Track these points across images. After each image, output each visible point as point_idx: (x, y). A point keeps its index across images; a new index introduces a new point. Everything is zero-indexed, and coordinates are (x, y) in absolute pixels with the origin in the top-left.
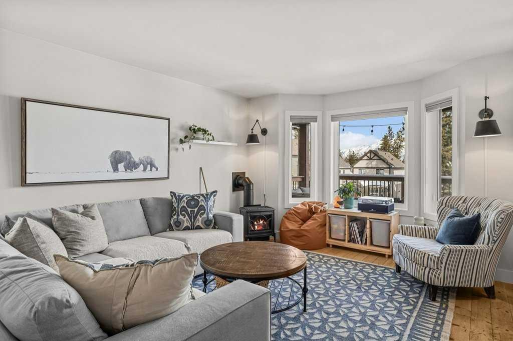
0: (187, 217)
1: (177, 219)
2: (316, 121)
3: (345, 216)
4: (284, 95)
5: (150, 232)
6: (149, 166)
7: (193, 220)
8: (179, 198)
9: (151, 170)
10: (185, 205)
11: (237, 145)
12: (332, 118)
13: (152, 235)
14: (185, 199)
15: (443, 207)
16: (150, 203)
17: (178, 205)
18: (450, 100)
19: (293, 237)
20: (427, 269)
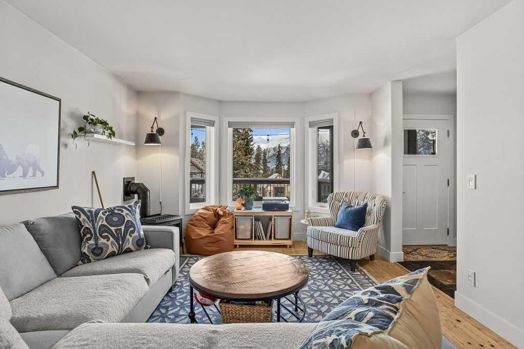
0: (112, 239)
1: (97, 244)
2: (214, 126)
3: (252, 216)
4: (185, 94)
5: (56, 272)
6: (31, 169)
7: (121, 243)
8: (93, 216)
9: (34, 175)
10: (105, 223)
11: (134, 145)
12: (229, 124)
13: (59, 275)
14: (101, 214)
15: (333, 201)
16: (45, 227)
17: (93, 224)
18: (332, 120)
19: (209, 244)
20: (351, 249)
